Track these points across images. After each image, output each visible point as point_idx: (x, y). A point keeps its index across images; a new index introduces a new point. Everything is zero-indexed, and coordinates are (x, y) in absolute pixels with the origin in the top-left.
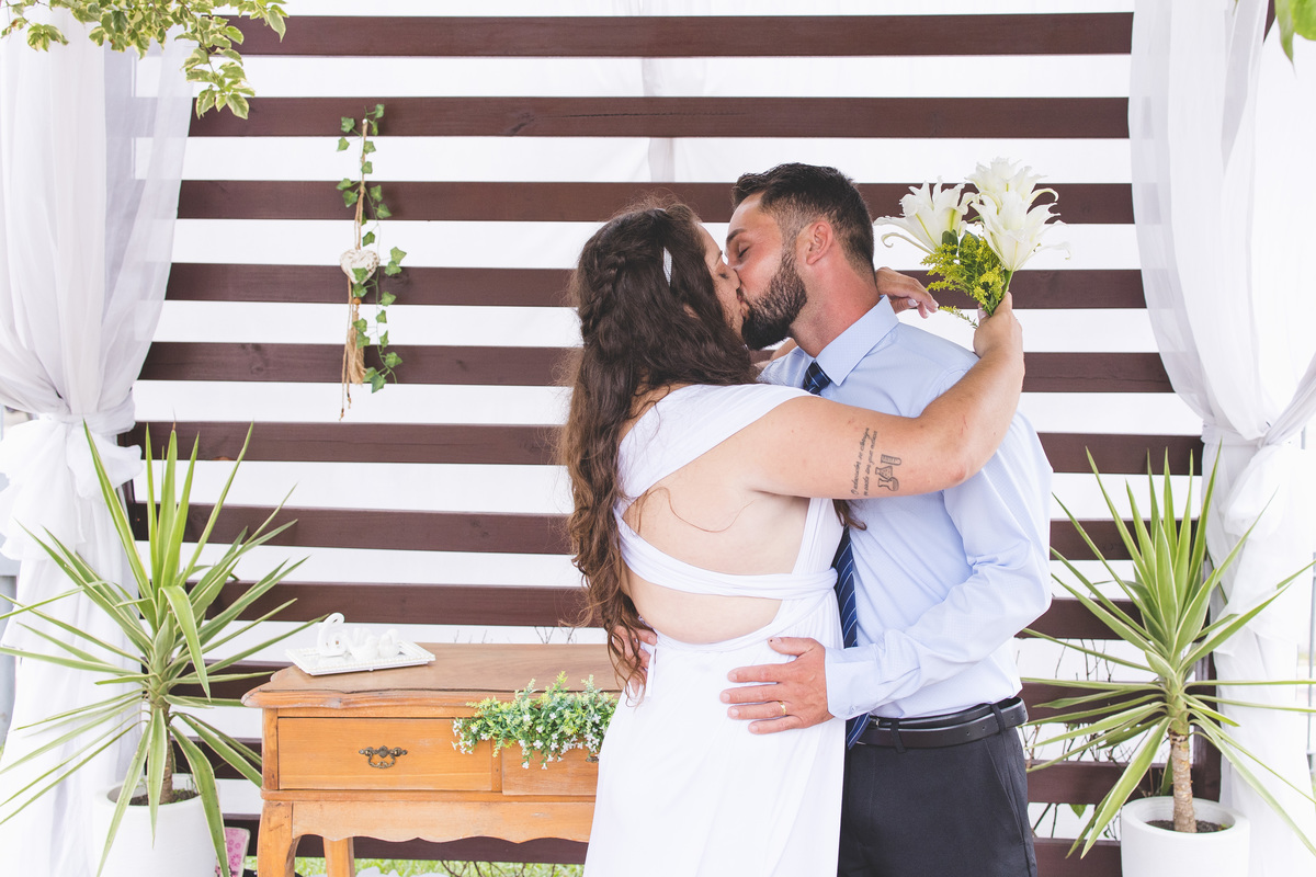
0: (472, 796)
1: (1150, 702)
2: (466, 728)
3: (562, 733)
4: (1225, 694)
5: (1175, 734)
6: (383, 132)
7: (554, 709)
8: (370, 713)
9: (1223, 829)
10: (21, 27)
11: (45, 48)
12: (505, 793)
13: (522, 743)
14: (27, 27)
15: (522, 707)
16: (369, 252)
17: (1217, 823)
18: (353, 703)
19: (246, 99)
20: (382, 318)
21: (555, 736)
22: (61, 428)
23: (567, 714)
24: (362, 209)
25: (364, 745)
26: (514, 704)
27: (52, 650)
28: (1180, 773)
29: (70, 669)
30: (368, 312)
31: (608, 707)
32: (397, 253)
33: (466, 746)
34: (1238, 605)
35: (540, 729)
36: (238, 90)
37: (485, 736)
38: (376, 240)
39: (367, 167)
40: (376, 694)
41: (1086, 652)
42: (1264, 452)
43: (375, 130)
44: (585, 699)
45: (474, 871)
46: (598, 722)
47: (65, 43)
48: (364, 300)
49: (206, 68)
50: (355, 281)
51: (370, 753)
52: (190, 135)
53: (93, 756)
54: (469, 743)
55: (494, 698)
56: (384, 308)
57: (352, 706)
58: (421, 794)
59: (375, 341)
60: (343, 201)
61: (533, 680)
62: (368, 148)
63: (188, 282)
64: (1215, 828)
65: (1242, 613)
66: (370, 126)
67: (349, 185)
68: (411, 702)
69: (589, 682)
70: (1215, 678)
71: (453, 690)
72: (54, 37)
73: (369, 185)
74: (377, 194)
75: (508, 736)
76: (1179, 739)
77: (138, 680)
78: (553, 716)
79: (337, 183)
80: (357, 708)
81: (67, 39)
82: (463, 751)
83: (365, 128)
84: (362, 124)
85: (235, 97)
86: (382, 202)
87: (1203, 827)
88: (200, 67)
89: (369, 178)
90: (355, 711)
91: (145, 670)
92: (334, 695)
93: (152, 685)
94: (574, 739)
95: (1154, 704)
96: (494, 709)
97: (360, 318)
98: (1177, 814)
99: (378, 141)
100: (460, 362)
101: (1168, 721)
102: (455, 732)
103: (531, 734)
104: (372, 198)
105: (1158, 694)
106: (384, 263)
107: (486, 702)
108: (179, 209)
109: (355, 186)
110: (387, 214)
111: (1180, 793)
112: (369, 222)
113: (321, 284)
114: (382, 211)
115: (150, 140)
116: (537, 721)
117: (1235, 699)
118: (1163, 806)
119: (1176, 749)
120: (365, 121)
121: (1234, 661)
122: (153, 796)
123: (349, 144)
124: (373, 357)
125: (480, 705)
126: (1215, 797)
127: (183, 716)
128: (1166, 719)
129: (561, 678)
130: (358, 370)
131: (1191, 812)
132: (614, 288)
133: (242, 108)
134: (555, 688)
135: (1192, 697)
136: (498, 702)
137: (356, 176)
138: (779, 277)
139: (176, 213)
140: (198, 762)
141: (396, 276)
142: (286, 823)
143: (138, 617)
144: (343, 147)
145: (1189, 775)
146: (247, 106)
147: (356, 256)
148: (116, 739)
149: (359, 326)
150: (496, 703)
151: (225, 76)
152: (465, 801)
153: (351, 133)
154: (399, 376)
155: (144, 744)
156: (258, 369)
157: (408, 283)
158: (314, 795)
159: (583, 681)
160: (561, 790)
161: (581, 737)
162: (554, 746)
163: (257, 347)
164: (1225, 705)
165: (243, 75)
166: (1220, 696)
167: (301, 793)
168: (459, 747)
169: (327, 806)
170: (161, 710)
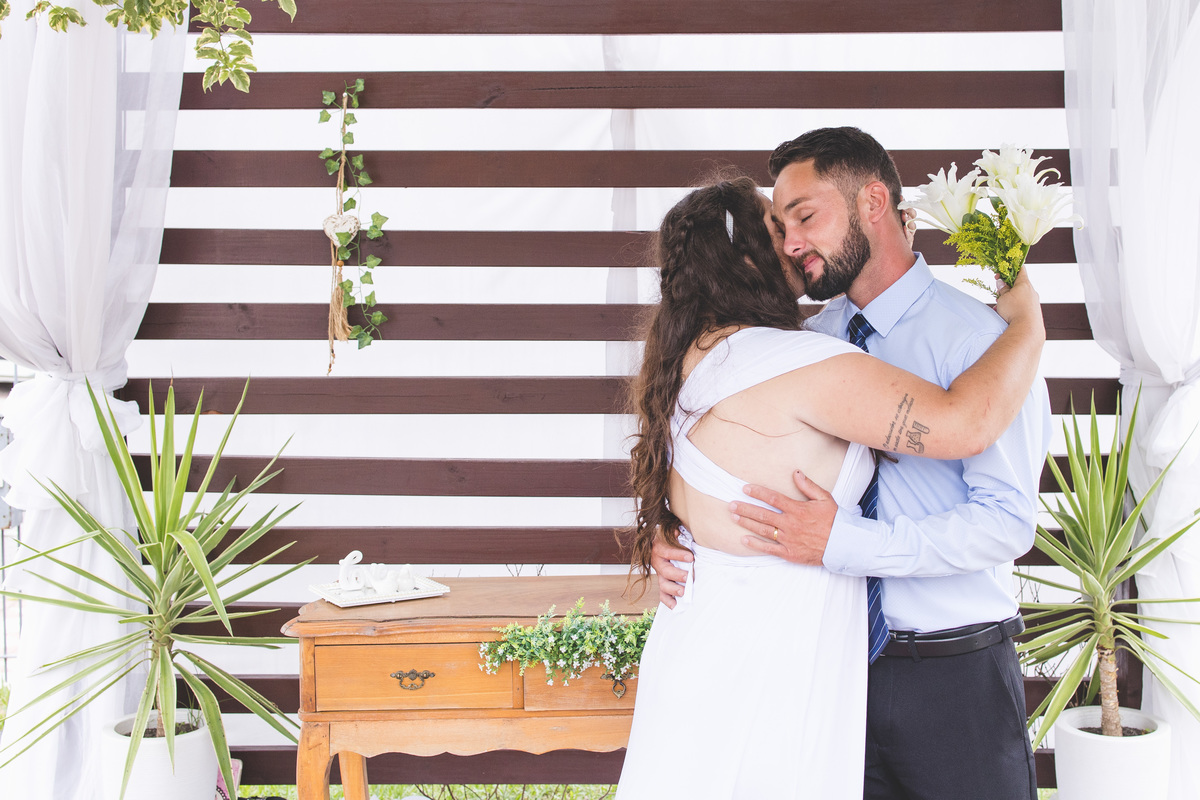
0: (495, 713)
1: (1080, 620)
2: (492, 650)
3: (583, 653)
4: (1146, 611)
5: (1103, 648)
6: (362, 105)
7: (574, 632)
8: (400, 640)
9: (1146, 733)
10: (43, 10)
11: (64, 29)
12: (527, 709)
13: (546, 662)
14: (49, 9)
15: (544, 630)
16: (351, 217)
17: (1139, 728)
18: (387, 630)
19: (248, 74)
20: (367, 279)
21: (576, 655)
22: (64, 385)
23: (588, 635)
24: (343, 176)
25: (395, 668)
26: (537, 628)
27: (56, 593)
28: (1107, 684)
29: (76, 612)
30: (352, 273)
31: (623, 628)
32: (377, 217)
33: (493, 667)
34: (1160, 530)
35: (563, 649)
36: (242, 66)
37: (510, 658)
38: (357, 205)
39: (348, 138)
40: (406, 622)
41: (1021, 576)
42: (1180, 392)
43: (355, 102)
44: (603, 622)
45: (448, 794)
46: (614, 642)
47: (83, 24)
48: (346, 263)
49: (217, 46)
50: (338, 244)
51: (400, 677)
52: (180, 108)
53: (100, 693)
54: (496, 664)
55: (516, 624)
56: (370, 270)
57: (385, 633)
58: (449, 712)
59: (360, 300)
60: (326, 170)
61: (554, 606)
62: (349, 120)
63: (180, 246)
64: (1139, 732)
65: (1163, 537)
66: (350, 99)
67: (331, 154)
68: (439, 629)
69: (605, 606)
70: (1136, 597)
71: (476, 617)
72: (73, 19)
73: (350, 155)
74: (358, 163)
75: (532, 657)
76: (1106, 652)
77: (142, 620)
78: (575, 637)
79: (320, 152)
80: (389, 635)
81: (86, 20)
82: (488, 672)
83: (345, 101)
84: (342, 98)
85: (238, 73)
86: (363, 170)
87: (1127, 732)
88: (210, 45)
89: (349, 147)
90: (386, 638)
91: (151, 612)
92: (368, 624)
93: (157, 624)
94: (592, 658)
95: (1084, 622)
96: (517, 632)
97: (344, 280)
98: (1105, 720)
99: (359, 113)
100: (437, 319)
101: (1097, 637)
102: (481, 655)
103: (555, 654)
104: (353, 167)
105: (1087, 613)
106: (365, 227)
107: (510, 627)
108: (171, 178)
109: (336, 155)
110: (369, 182)
111: (1108, 701)
112: (349, 188)
113: (306, 247)
114: (363, 179)
115: (143, 113)
116: (560, 643)
117: (1155, 616)
118: (1092, 715)
119: (1104, 662)
120: (345, 94)
121: (1154, 583)
122: (168, 727)
123: (330, 116)
124: (358, 316)
125: (504, 631)
126: (1137, 706)
127: (187, 654)
128: (1095, 634)
129: (580, 603)
130: (344, 327)
131: (1117, 719)
132: (685, 248)
133: (244, 82)
134: (574, 612)
135: (1118, 614)
136: (521, 627)
137: (338, 146)
138: (849, 238)
139: (168, 181)
140: (204, 696)
141: (377, 240)
142: (324, 742)
143: (139, 562)
144: (325, 119)
145: (1115, 685)
146: (248, 80)
147: (339, 221)
148: (122, 676)
149: (344, 288)
150: (519, 627)
151: (231, 53)
152: (489, 718)
153: (332, 106)
154: (383, 332)
155: (151, 680)
156: (245, 328)
157: (388, 245)
158: (349, 716)
159: (601, 605)
160: (578, 705)
161: (598, 655)
162: (576, 664)
163: (244, 307)
164: (1146, 621)
165: (249, 52)
166: (1142, 613)
167: (337, 714)
168: (485, 668)
169: (362, 725)
170: (166, 648)
